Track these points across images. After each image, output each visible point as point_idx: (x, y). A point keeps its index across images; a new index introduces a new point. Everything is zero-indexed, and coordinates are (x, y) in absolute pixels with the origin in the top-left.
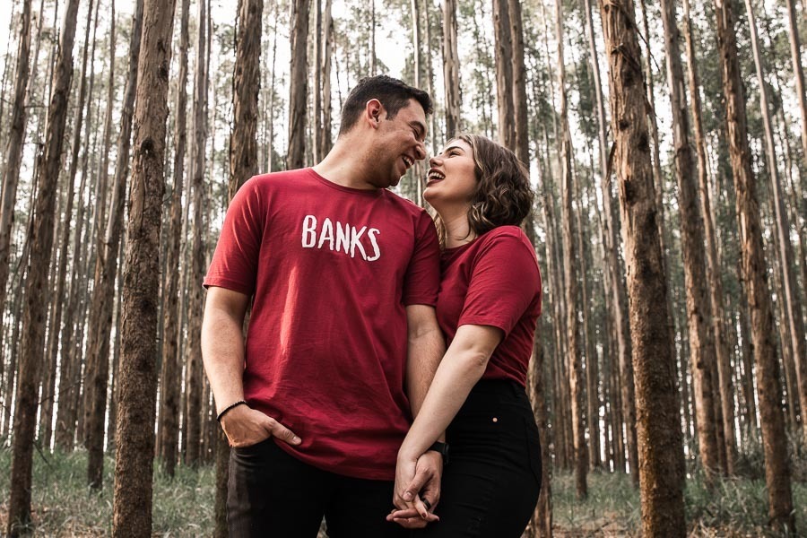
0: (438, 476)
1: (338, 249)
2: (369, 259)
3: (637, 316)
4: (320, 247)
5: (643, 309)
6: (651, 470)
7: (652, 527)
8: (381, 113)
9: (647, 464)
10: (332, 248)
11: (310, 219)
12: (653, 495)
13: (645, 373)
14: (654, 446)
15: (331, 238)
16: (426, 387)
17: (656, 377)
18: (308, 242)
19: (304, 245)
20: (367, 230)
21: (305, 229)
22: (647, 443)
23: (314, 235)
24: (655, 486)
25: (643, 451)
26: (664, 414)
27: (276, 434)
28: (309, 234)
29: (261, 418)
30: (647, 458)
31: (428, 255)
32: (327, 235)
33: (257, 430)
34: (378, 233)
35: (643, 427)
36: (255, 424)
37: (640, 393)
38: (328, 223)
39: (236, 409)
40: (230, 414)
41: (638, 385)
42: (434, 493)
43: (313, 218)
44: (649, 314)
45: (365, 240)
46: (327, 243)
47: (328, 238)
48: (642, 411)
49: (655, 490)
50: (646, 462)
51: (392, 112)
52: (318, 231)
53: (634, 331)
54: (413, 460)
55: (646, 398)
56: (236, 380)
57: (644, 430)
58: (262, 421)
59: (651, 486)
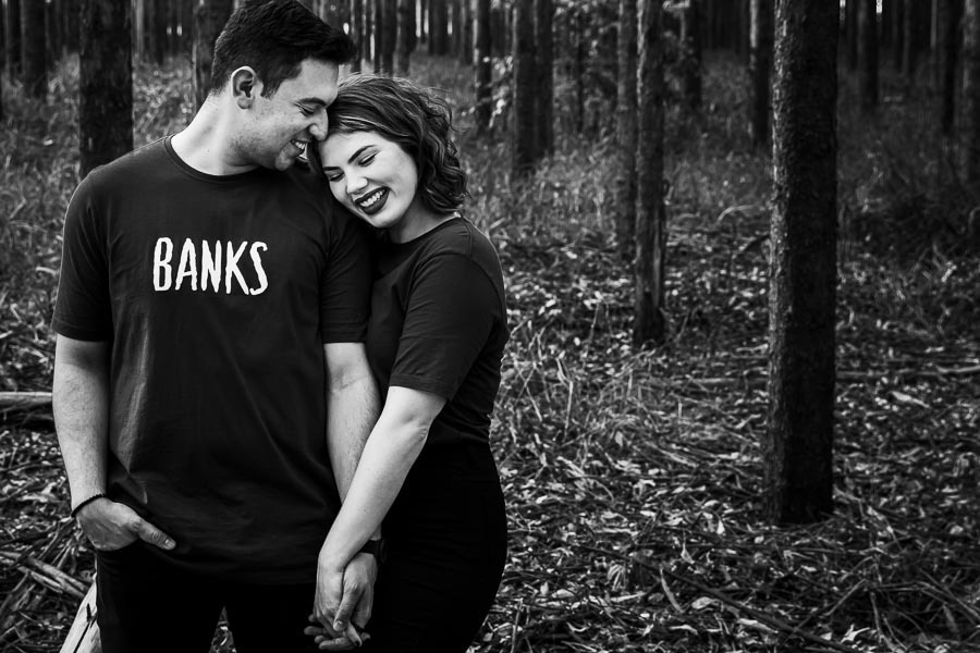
0: (370, 593)
1: (204, 287)
2: (254, 292)
3: (785, 27)
4: (177, 288)
5: (797, 15)
6: (786, 283)
7: (781, 371)
8: (255, 84)
9: (782, 273)
10: (194, 288)
11: (164, 245)
12: (785, 323)
13: (790, 126)
14: (795, 247)
15: (193, 272)
16: (354, 463)
17: (808, 133)
18: (162, 284)
19: (157, 288)
20: (248, 248)
21: (158, 263)
22: (784, 240)
23: (168, 270)
24: (790, 309)
25: (777, 251)
26: (816, 195)
27: (143, 537)
28: (162, 269)
29: (124, 515)
30: (782, 264)
31: (348, 267)
32: (188, 268)
33: (119, 532)
34: (265, 249)
35: (780, 213)
36: (116, 525)
37: (780, 159)
38: (189, 246)
39: (90, 505)
40: (84, 511)
41: (777, 144)
42: (366, 612)
43: (168, 240)
44: (805, 25)
45: (245, 264)
46: (187, 280)
47: (188, 274)
48: (780, 188)
49: (789, 315)
50: (779, 270)
51: (271, 86)
52: (175, 263)
53: (778, 52)
54: (339, 571)
55: (788, 167)
56: (92, 464)
57: (780, 218)
58: (125, 521)
59: (785, 308)
